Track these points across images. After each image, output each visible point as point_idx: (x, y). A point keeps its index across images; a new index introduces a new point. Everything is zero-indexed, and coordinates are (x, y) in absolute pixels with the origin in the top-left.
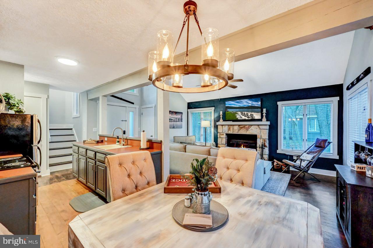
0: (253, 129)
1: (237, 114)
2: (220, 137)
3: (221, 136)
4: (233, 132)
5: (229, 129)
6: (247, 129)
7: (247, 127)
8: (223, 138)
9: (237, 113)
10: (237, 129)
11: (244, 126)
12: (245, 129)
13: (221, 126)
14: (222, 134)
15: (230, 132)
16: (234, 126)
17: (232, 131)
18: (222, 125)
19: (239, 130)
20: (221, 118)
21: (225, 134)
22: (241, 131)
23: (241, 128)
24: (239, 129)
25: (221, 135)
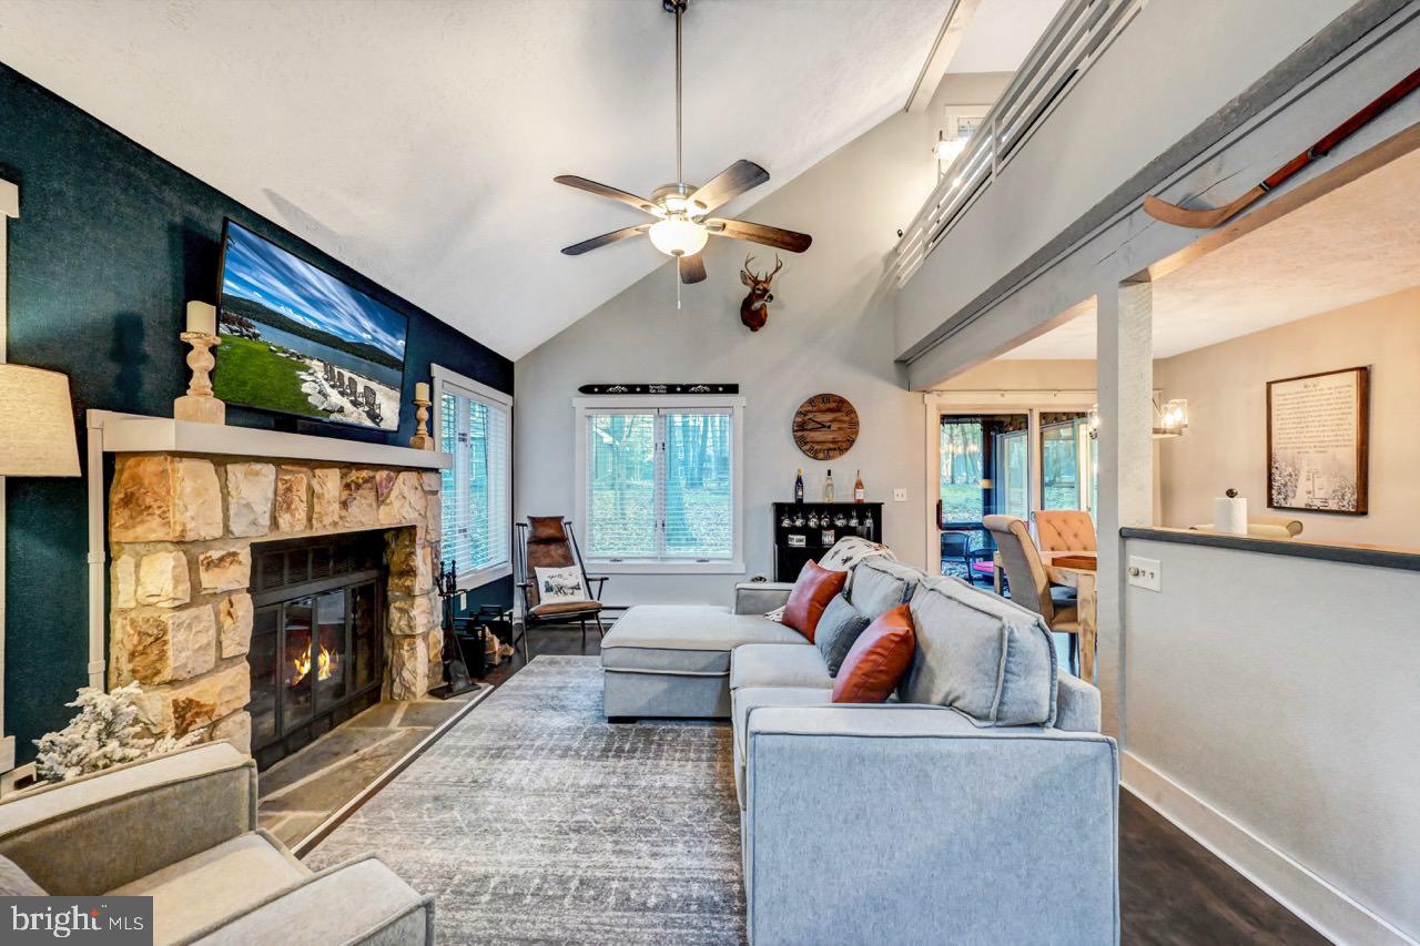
0: (406, 490)
1: (306, 369)
2: (197, 596)
3: (209, 580)
4: (310, 519)
5: (281, 503)
6: (381, 499)
7: (381, 482)
8: (229, 593)
9: (308, 362)
10: (337, 494)
11: (371, 474)
12: (372, 495)
13: (208, 467)
14: (215, 554)
15: (293, 527)
16: (318, 472)
17: (301, 514)
18: (221, 461)
19: (344, 505)
20: (200, 380)
21: (245, 556)
22: (353, 509)
23: (358, 487)
24: (345, 494)
25: (210, 564)
